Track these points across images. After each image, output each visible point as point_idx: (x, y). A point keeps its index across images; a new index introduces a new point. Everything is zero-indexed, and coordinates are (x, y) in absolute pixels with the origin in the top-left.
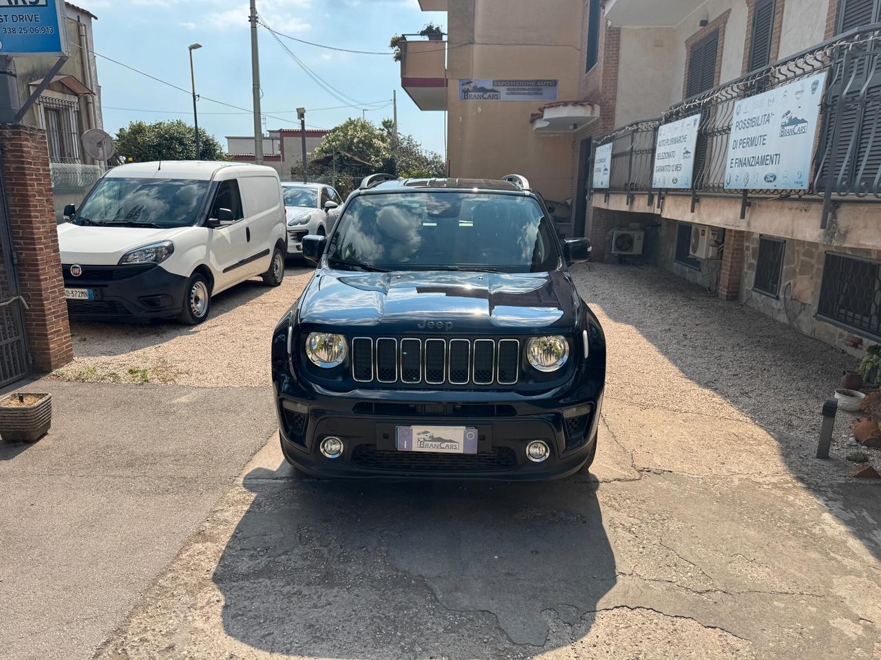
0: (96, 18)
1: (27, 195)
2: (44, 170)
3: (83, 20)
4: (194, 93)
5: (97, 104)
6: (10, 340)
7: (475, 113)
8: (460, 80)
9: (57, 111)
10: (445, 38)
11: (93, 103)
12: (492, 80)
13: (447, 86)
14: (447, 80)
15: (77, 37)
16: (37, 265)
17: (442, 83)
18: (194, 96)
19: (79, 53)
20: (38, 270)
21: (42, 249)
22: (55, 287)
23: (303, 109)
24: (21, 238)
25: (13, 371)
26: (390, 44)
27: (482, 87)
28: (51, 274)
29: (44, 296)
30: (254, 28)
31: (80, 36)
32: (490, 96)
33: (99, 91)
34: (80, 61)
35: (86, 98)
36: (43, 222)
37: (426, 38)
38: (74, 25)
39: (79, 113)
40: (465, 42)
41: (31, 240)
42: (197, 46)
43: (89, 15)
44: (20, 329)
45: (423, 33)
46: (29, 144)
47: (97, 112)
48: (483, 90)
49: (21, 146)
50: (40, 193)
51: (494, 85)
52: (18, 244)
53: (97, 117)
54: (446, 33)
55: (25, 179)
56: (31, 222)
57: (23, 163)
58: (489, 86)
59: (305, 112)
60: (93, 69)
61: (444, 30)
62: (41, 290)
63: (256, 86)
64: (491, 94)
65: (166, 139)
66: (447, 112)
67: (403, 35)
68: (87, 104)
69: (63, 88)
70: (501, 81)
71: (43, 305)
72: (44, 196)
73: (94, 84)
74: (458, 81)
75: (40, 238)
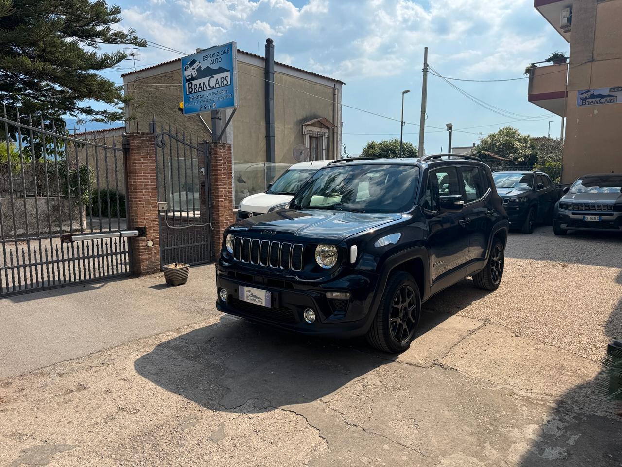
0: (345, 84)
1: (217, 175)
2: (228, 163)
3: (337, 86)
4: (402, 121)
5: (339, 133)
6: (202, 243)
7: (591, 115)
8: (579, 91)
9: (317, 138)
10: (568, 61)
11: (337, 132)
12: (609, 88)
13: (567, 96)
14: (567, 92)
15: (332, 97)
16: (218, 208)
17: (563, 95)
18: (402, 123)
19: (332, 105)
20: (219, 211)
21: (222, 201)
22: (227, 220)
23: (451, 124)
24: (214, 195)
25: (203, 258)
26: (524, 72)
27: (600, 94)
28: (226, 214)
29: (221, 224)
30: (425, 76)
31: (334, 95)
32: (606, 100)
33: (341, 126)
34: (332, 109)
35: (333, 130)
36: (224, 188)
37: (552, 63)
38: (332, 90)
39: (328, 138)
40: (584, 61)
41: (217, 197)
42: (407, 92)
43: (341, 83)
44: (209, 239)
45: (549, 60)
46: (221, 151)
47: (339, 137)
48: (601, 96)
49: (217, 152)
50: (224, 174)
51: (610, 91)
52: (213, 198)
53: (339, 140)
54: (569, 57)
55: (217, 167)
56: (218, 188)
57: (217, 159)
58: (606, 92)
59: (452, 125)
60: (339, 113)
61: (567, 55)
62: (219, 221)
63: (423, 110)
64: (608, 99)
65: (385, 151)
66: (565, 118)
67: (533, 64)
68: (334, 133)
69: (321, 125)
70: (618, 88)
71: (219, 228)
72: (227, 175)
73: (339, 121)
74: (577, 92)
75: (222, 196)
